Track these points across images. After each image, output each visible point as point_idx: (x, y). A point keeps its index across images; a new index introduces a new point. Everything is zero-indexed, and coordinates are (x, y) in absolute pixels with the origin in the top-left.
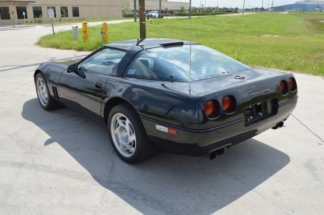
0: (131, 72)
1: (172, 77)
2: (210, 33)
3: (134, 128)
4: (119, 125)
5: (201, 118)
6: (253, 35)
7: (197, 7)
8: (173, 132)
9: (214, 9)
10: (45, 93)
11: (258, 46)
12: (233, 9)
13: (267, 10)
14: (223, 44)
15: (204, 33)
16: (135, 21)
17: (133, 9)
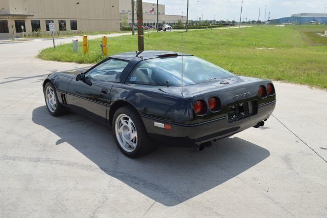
0: (133, 79)
1: (167, 82)
2: (206, 46)
3: (136, 126)
4: (122, 124)
5: (191, 116)
6: (249, 47)
7: (194, 20)
8: (168, 127)
9: (211, 22)
10: (53, 100)
11: (251, 58)
12: (230, 22)
13: (263, 23)
14: (218, 56)
15: (201, 46)
16: (133, 34)
17: (131, 22)
